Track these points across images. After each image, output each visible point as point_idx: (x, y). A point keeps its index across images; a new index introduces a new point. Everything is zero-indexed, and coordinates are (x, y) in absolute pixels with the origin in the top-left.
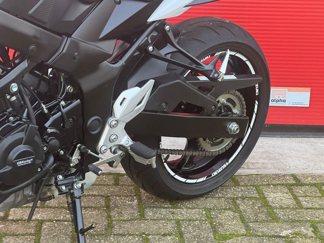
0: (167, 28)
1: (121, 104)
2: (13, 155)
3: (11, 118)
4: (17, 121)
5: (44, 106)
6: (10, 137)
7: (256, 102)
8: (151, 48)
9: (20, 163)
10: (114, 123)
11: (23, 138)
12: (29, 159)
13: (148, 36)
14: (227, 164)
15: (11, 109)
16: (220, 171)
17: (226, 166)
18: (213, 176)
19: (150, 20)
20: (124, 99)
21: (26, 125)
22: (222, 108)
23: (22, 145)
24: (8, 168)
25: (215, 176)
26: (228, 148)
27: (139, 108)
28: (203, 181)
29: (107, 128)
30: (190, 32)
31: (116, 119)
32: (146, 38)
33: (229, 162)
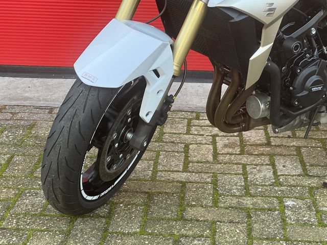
2: (309, 83)
3: (308, 55)
4: (311, 58)
5: (325, 48)
6: (307, 69)
9: (314, 89)
11: (316, 70)
12: (320, 86)
15: (306, 49)
21: (319, 60)
23: (315, 76)
24: (305, 93)
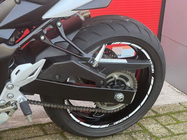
0: (59, 24)
1: (16, 74)
7: (152, 77)
8: (42, 38)
10: (9, 86)
13: (43, 28)
14: (127, 117)
16: (121, 122)
17: (126, 119)
18: (114, 124)
19: (44, 17)
20: (19, 71)
22: (116, 81)
25: (117, 124)
26: (121, 109)
27: (32, 78)
28: (106, 127)
29: (5, 89)
30: (92, 26)
31: (11, 84)
32: (41, 30)
33: (129, 116)
